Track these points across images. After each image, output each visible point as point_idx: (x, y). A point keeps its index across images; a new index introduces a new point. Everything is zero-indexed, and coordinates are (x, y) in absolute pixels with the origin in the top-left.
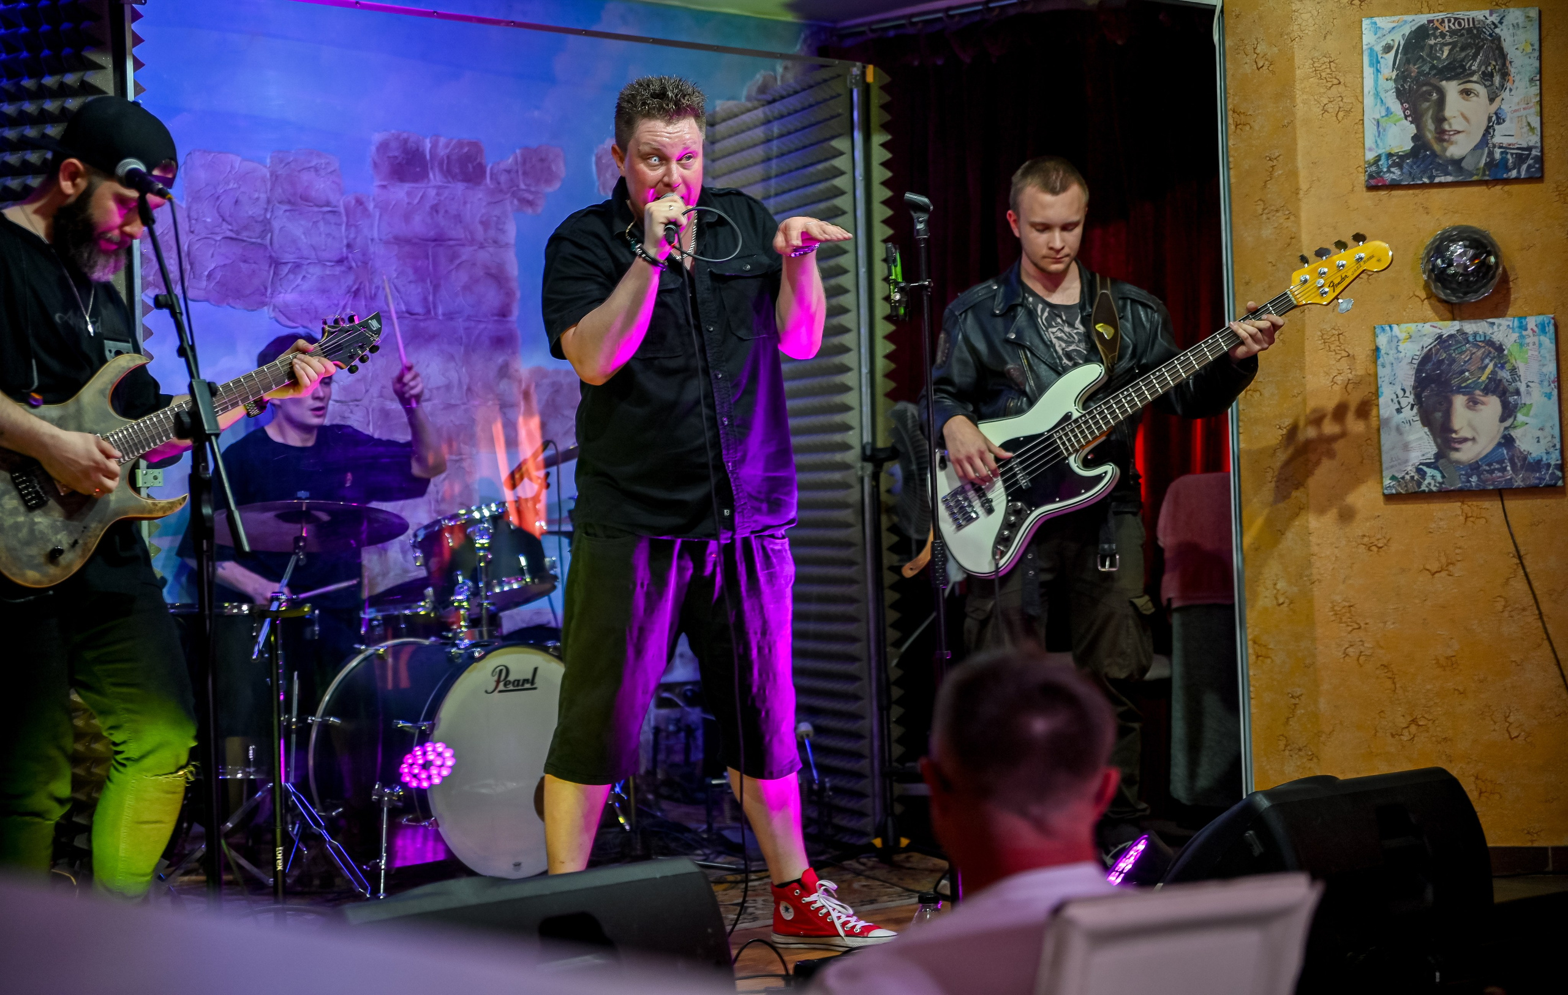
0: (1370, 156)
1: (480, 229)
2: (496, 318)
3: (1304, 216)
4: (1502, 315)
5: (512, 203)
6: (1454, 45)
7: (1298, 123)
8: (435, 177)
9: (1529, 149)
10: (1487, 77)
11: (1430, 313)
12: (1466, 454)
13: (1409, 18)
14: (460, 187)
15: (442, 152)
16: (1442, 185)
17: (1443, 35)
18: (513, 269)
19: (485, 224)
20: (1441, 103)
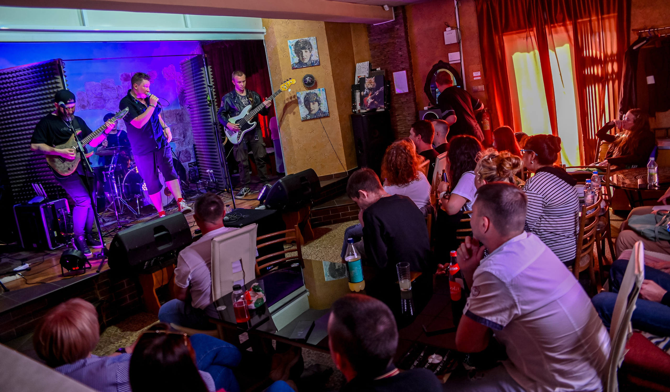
0: (292, 64)
3: (282, 75)
4: (316, 88)
6: (303, 44)
7: (279, 59)
9: (317, 60)
10: (309, 49)
11: (305, 89)
12: (313, 112)
13: (295, 40)
16: (304, 67)
17: (301, 42)
20: (302, 53)
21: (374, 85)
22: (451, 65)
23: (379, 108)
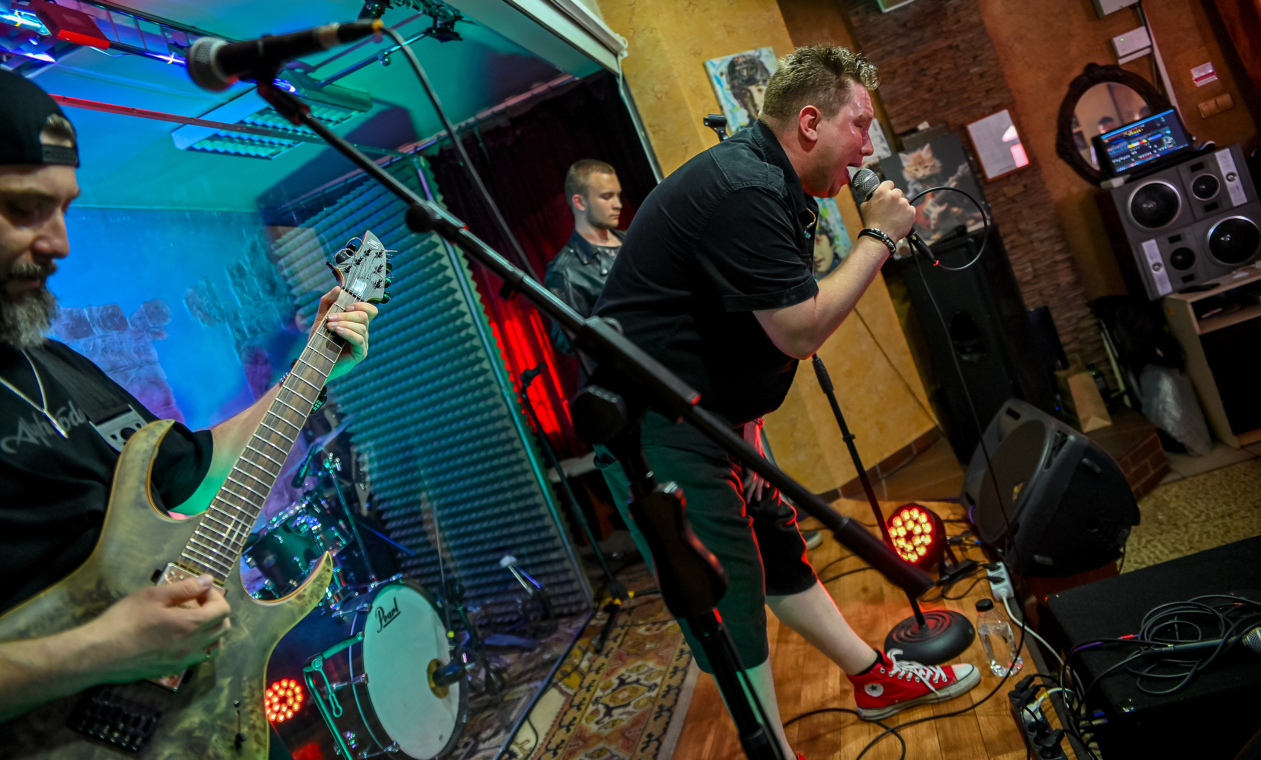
1: (135, 356)
2: (164, 408)
5: (148, 336)
6: (747, 68)
8: (98, 331)
14: (114, 334)
15: (96, 315)
17: (741, 64)
18: (164, 376)
19: (138, 352)
20: (752, 98)
21: (933, 166)
22: (1124, 68)
23: (971, 222)
